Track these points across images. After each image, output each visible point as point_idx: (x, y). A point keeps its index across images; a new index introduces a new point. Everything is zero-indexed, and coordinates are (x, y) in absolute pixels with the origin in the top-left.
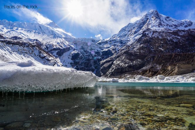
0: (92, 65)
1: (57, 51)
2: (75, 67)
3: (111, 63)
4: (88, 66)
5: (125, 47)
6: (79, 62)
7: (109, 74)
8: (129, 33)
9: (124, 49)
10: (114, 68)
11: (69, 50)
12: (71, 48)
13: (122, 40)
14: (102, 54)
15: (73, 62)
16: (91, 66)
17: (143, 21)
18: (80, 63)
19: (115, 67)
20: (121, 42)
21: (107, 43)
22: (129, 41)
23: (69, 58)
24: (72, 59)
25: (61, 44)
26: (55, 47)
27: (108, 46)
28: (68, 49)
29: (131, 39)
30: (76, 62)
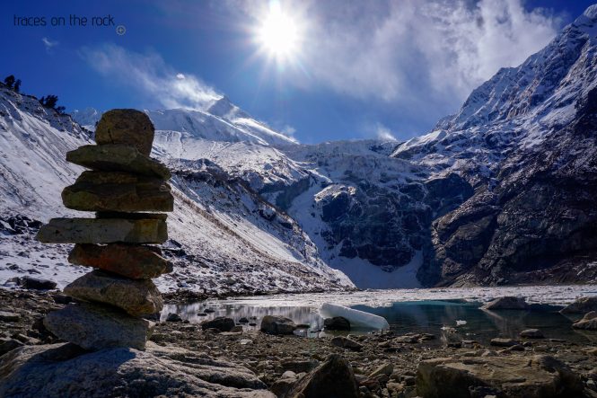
0: (400, 237)
1: (276, 194)
2: (341, 244)
3: (485, 222)
4: (387, 239)
5: (516, 159)
6: (351, 228)
7: (495, 265)
8: (508, 104)
9: (516, 169)
10: (509, 242)
11: (307, 188)
12: (312, 180)
13: (491, 136)
14: (427, 192)
15: (330, 230)
16: (397, 238)
17: (561, 52)
18: (356, 231)
19: (516, 237)
20: (489, 142)
21: (435, 150)
22: (519, 133)
23: (313, 215)
24: (323, 219)
25: (277, 168)
26: (267, 181)
27: (441, 162)
28: (305, 184)
29: (525, 126)
30: (343, 228)
